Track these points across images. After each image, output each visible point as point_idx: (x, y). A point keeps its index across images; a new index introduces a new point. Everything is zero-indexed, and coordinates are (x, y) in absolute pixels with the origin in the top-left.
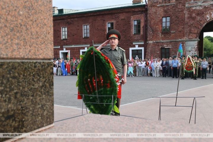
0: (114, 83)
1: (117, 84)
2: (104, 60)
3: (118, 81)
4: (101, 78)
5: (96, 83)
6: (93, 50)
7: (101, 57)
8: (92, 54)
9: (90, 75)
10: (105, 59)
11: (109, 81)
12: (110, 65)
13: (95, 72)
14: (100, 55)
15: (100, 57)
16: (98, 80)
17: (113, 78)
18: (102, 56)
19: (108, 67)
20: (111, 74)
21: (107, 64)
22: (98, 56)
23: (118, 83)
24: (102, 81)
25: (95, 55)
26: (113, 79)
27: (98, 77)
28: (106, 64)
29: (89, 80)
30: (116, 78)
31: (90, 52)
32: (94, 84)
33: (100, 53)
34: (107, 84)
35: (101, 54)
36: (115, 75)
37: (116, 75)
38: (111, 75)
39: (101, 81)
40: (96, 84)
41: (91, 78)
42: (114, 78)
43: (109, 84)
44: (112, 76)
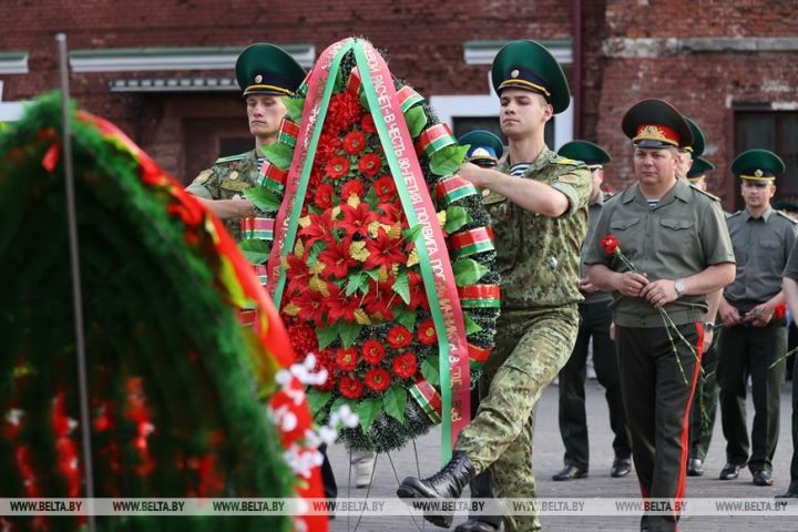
0: (261, 450)
1: (284, 467)
2: (163, 226)
3: (295, 437)
4: (135, 399)
5: (79, 452)
6: (60, 129)
7: (141, 200)
8: (49, 161)
9: (22, 371)
10: (174, 217)
11: (207, 437)
12: (229, 274)
13: (73, 340)
14: (129, 181)
15: (124, 195)
16: (102, 423)
17: (253, 405)
18: (149, 187)
19: (209, 293)
20: (229, 363)
21: (197, 265)
22: (112, 182)
23: (295, 448)
24: (148, 428)
25: (78, 183)
26: (250, 417)
27: (105, 390)
28: (182, 268)
29: (14, 417)
30: (281, 399)
31: (31, 150)
32: (66, 460)
33: (127, 155)
34: (194, 464)
35: (140, 172)
36: (267, 376)
37: (283, 377)
38: (235, 376)
39: (136, 434)
40: (81, 465)
41: (33, 400)
42: (264, 400)
43: (213, 457)
44: (244, 388)
